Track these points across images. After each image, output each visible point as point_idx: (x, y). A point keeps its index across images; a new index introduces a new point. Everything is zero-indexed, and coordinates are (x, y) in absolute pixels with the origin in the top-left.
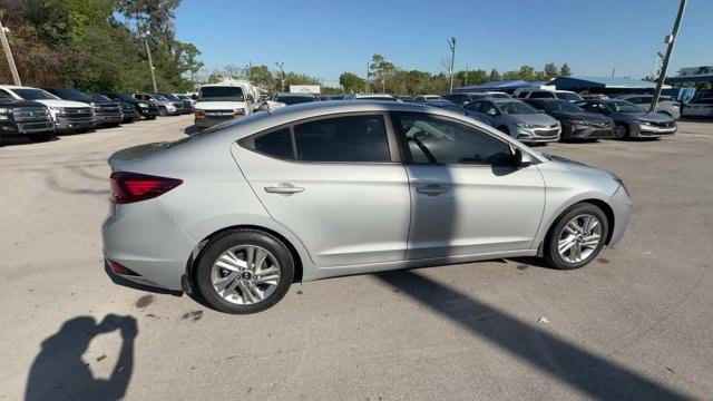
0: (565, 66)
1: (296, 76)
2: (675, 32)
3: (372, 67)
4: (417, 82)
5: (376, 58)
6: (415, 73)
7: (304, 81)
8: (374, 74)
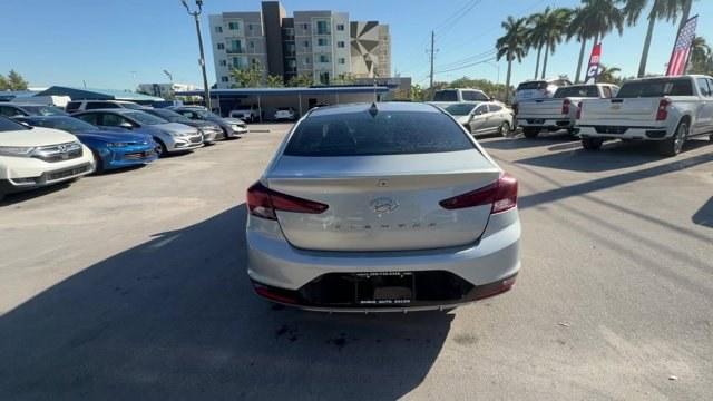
2: (203, 57)
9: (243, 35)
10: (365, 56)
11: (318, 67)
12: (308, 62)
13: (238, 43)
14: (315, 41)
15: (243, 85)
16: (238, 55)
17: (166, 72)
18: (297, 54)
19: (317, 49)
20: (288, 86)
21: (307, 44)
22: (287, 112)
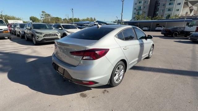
0: (94, 18)
1: (9, 17)
2: (122, 12)
3: (42, 15)
4: (59, 21)
5: (43, 12)
6: (58, 18)
7: (13, 18)
8: (43, 17)
9: (142, 5)
10: (190, 8)
11: (167, 13)
12: (163, 11)
13: (140, 7)
14: (168, 4)
15: (138, 20)
16: (139, 11)
17: (117, 17)
18: (159, 9)
19: (168, 6)
20: (152, 20)
21: (164, 5)
22: (147, 28)
